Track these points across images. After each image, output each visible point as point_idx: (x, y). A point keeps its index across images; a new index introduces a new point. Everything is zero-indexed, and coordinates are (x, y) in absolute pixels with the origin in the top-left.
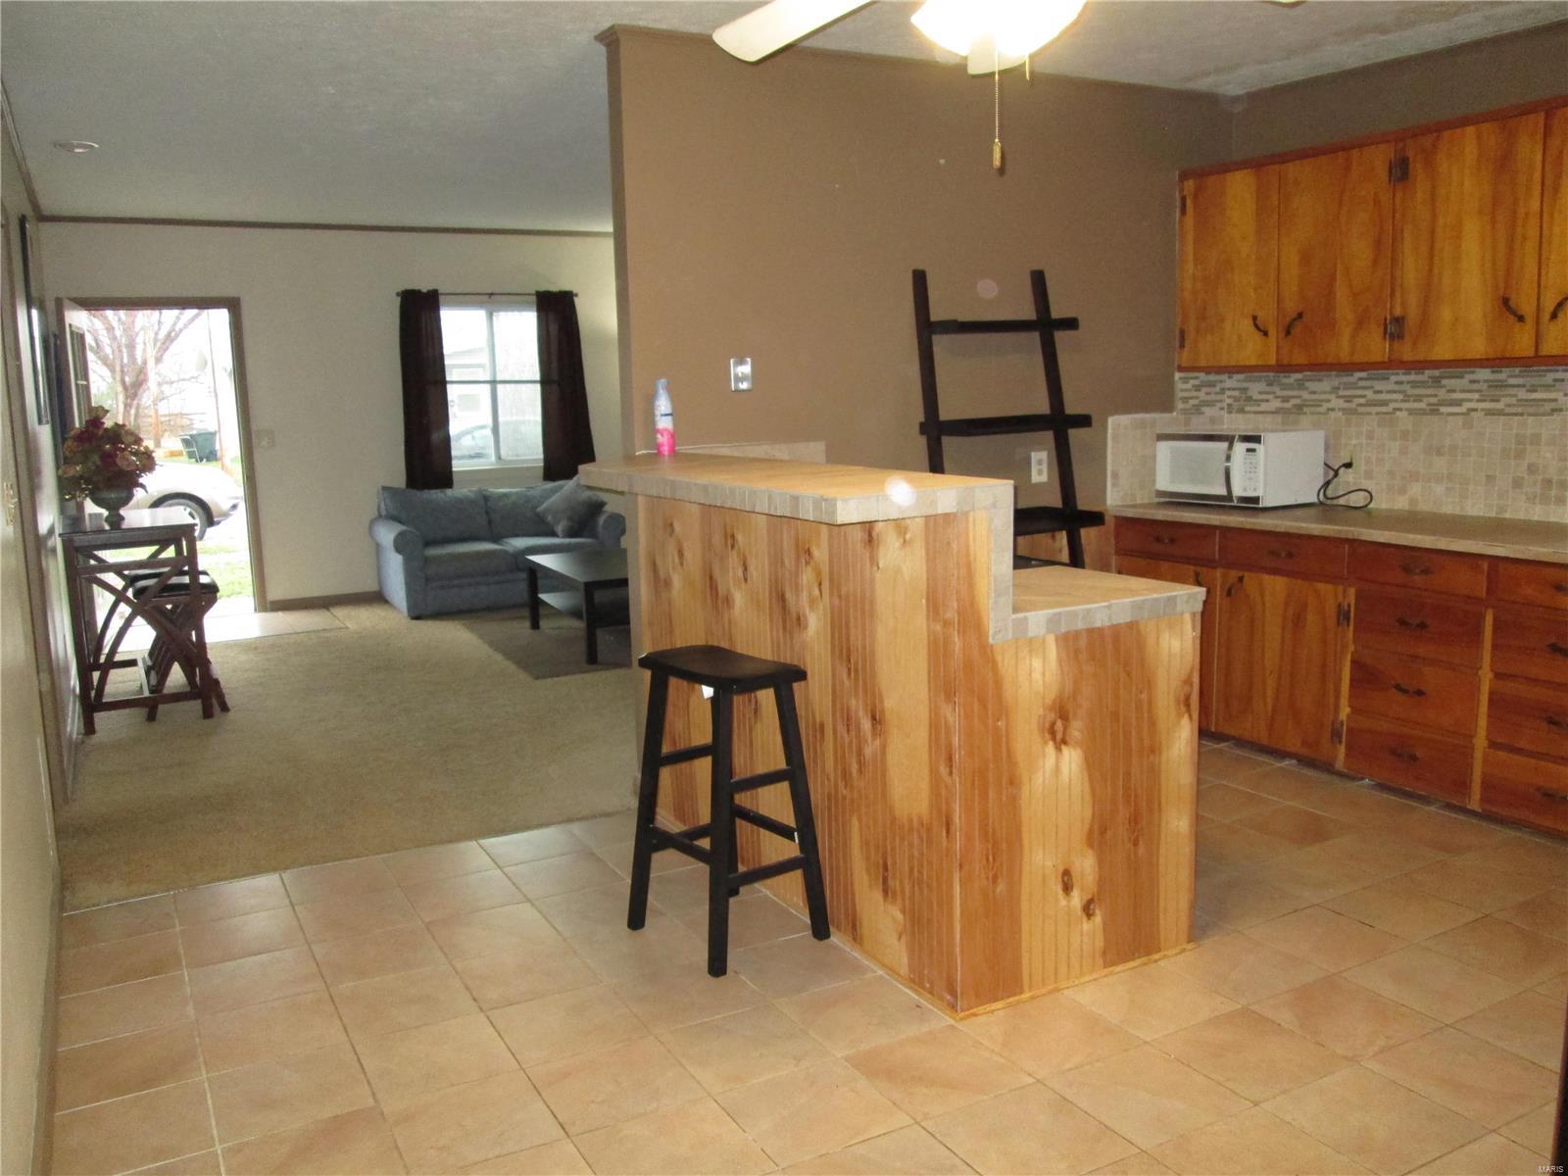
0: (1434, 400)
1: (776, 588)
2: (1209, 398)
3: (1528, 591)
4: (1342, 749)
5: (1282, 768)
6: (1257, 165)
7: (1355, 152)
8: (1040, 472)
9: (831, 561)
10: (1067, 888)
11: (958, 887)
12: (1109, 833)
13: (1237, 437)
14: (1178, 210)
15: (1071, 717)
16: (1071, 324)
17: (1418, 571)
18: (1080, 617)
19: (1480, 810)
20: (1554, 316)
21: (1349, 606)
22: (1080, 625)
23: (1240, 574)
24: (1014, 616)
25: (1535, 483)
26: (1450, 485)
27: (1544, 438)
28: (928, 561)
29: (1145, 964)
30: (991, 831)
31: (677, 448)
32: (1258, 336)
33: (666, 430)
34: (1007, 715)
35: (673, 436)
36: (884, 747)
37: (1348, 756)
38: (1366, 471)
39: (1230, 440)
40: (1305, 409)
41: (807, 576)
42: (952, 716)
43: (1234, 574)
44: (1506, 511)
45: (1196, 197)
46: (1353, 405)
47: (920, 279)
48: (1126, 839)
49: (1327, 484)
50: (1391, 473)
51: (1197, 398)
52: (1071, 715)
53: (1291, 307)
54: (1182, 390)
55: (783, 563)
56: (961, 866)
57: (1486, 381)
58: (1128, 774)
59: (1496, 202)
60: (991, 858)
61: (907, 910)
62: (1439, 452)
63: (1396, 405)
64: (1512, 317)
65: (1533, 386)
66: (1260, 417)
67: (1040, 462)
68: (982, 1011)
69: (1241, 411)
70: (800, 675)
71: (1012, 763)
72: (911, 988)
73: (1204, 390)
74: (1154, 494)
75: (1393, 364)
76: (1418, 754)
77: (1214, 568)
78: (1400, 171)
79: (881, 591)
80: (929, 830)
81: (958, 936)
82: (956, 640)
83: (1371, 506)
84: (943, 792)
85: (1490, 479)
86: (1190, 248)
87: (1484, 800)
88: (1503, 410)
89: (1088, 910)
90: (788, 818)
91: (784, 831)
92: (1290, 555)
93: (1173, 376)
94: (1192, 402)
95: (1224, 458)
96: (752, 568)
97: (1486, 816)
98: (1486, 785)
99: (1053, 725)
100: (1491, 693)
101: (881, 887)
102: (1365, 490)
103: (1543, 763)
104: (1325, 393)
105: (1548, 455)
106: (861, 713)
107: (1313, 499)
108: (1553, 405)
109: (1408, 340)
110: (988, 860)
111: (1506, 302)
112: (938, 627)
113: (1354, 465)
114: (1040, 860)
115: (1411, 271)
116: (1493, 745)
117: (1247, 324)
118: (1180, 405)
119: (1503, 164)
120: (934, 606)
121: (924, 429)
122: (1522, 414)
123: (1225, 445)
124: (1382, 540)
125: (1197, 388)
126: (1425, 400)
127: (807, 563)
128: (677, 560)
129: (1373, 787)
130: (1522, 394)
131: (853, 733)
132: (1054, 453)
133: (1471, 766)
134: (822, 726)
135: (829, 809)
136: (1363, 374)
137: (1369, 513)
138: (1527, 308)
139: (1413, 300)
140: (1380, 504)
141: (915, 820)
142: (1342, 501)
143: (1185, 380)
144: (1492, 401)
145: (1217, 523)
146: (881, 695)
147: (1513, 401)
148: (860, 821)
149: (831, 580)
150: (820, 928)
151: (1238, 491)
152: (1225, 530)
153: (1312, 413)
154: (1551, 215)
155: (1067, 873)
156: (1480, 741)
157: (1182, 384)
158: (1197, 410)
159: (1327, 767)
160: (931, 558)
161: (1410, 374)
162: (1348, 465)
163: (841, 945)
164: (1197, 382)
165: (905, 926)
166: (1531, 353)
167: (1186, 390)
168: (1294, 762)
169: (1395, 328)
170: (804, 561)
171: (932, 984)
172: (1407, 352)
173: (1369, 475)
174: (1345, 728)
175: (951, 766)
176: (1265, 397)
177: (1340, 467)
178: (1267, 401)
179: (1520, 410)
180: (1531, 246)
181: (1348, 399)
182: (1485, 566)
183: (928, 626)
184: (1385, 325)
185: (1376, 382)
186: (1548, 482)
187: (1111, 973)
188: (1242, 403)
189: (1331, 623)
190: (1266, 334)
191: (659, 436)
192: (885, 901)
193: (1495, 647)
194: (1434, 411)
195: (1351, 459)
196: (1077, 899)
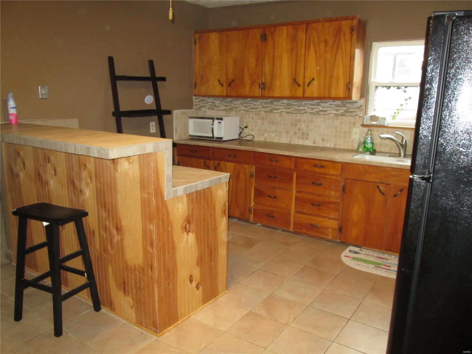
0: (271, 108)
1: (70, 179)
2: (203, 105)
3: (307, 167)
4: (252, 216)
5: (233, 222)
6: (220, 31)
7: (250, 31)
8: (153, 129)
9: (95, 168)
10: (191, 281)
11: (157, 290)
12: (203, 260)
13: (215, 118)
14: (193, 44)
15: (191, 223)
16: (163, 79)
17: (274, 161)
18: (194, 187)
19: (293, 231)
20: (308, 85)
21: (253, 172)
22: (194, 190)
23: (219, 162)
24: (173, 189)
25: (300, 134)
26: (276, 134)
27: (302, 121)
28: (140, 170)
29: (215, 300)
30: (167, 268)
31: (18, 121)
32: (220, 86)
33: (13, 114)
34: (171, 225)
35: (16, 116)
36: (122, 240)
37: (254, 217)
38: (251, 129)
39: (213, 119)
40: (233, 110)
41: (85, 174)
42: (152, 227)
43: (217, 162)
44: (292, 141)
45: (199, 39)
46: (247, 109)
47: (111, 60)
48: (208, 261)
49: (241, 133)
50: (259, 130)
51: (199, 105)
52: (191, 221)
53: (231, 77)
54: (195, 102)
55: (73, 169)
56: (157, 282)
57: (286, 103)
58: (208, 239)
59: (292, 50)
60: (167, 277)
61: (135, 299)
62: (273, 124)
63: (261, 109)
64: (297, 85)
65: (299, 105)
66: (219, 111)
67: (153, 126)
68: (166, 331)
69: (213, 109)
70: (86, 214)
71: (173, 242)
72: (138, 326)
73: (202, 102)
74: (188, 136)
75: (263, 97)
76: (275, 215)
77: (211, 160)
78: (264, 38)
79: (119, 181)
80: (143, 269)
81: (157, 307)
82: (154, 200)
83: (254, 140)
84: (149, 255)
85: (287, 132)
86: (197, 56)
87: (294, 228)
88: (291, 112)
89: (197, 288)
90: (81, 267)
91: (81, 273)
92: (235, 156)
93: (192, 98)
94: (198, 106)
95: (211, 124)
96: (58, 171)
97: (295, 233)
98: (295, 224)
99: (186, 226)
100: (296, 196)
101: (122, 290)
102: (252, 135)
103: (311, 217)
104: (238, 105)
105: (303, 125)
106: (111, 227)
107: (237, 138)
108: (305, 111)
109: (267, 90)
110: (166, 278)
111: (295, 80)
112: (146, 195)
113: (248, 127)
114: (183, 274)
115: (267, 69)
116: (296, 212)
117: (217, 82)
118: (195, 107)
119: (294, 39)
120: (143, 186)
121: (114, 114)
122: (296, 113)
123: (211, 121)
124: (263, 151)
125: (200, 102)
126: (269, 108)
127: (85, 169)
128: (22, 166)
129: (261, 226)
130: (296, 107)
131: (108, 234)
132: (158, 123)
133: (290, 218)
134: (93, 231)
135: (98, 262)
136: (250, 99)
137: (253, 142)
138: (301, 82)
139: (268, 78)
140: (256, 139)
141: (137, 266)
142: (244, 138)
143: (196, 99)
144: (288, 109)
145: (211, 146)
146: (120, 219)
147: (294, 109)
148: (112, 266)
149: (96, 176)
150: (97, 307)
151: (216, 135)
152: (214, 148)
153: (235, 111)
154: (308, 55)
155: (191, 276)
156: (293, 211)
157: (195, 100)
158: (200, 109)
159: (247, 221)
160: (141, 169)
161: (264, 100)
162: (246, 127)
163: (106, 312)
164: (199, 100)
165: (134, 304)
166: (302, 96)
167: (197, 102)
168: (237, 219)
169: (263, 86)
170: (83, 169)
171: (146, 324)
172: (266, 94)
173: (252, 130)
174: (253, 209)
175: (152, 246)
176: (220, 105)
177: (244, 128)
178: (221, 106)
179: (295, 112)
180: (302, 64)
181: (246, 107)
182: (294, 159)
183: (141, 195)
184: (260, 85)
185: (254, 102)
186: (303, 133)
187: (205, 306)
188: (213, 107)
189: (248, 177)
190: (222, 85)
191: (10, 116)
192: (124, 296)
193: (297, 183)
194: (271, 111)
195: (247, 125)
196: (194, 284)
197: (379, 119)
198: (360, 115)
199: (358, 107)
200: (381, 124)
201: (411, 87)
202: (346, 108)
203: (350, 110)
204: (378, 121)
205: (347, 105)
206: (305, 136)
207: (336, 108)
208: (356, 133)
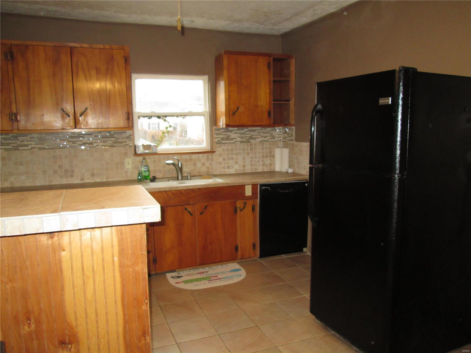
0: (15, 145)
20: (81, 115)
25: (62, 172)
26: (27, 176)
62: (21, 164)
85: (44, 171)
88: (45, 147)
105: (65, 162)
111: (62, 110)
126: (12, 145)
144: (41, 144)
186: (66, 171)
194: (16, 149)
197: (152, 147)
198: (130, 145)
199: (127, 137)
200: (154, 151)
201: (172, 117)
202: (114, 139)
203: (119, 140)
204: (151, 149)
205: (115, 136)
206: (70, 173)
207: (104, 139)
208: (128, 163)
